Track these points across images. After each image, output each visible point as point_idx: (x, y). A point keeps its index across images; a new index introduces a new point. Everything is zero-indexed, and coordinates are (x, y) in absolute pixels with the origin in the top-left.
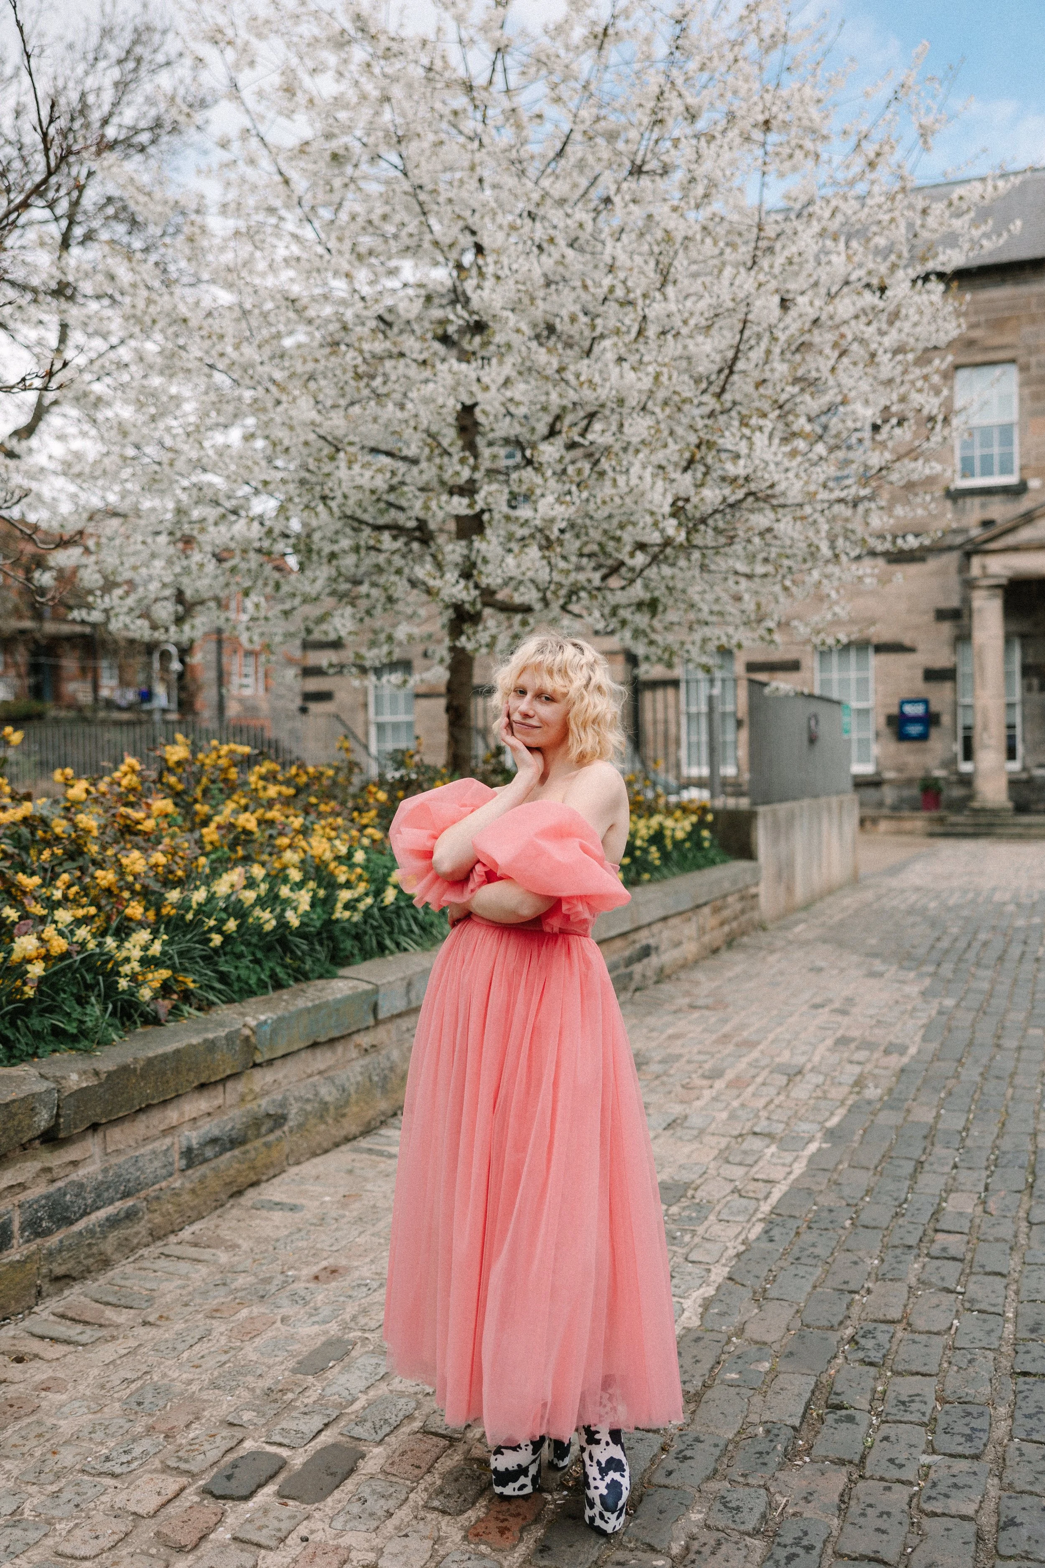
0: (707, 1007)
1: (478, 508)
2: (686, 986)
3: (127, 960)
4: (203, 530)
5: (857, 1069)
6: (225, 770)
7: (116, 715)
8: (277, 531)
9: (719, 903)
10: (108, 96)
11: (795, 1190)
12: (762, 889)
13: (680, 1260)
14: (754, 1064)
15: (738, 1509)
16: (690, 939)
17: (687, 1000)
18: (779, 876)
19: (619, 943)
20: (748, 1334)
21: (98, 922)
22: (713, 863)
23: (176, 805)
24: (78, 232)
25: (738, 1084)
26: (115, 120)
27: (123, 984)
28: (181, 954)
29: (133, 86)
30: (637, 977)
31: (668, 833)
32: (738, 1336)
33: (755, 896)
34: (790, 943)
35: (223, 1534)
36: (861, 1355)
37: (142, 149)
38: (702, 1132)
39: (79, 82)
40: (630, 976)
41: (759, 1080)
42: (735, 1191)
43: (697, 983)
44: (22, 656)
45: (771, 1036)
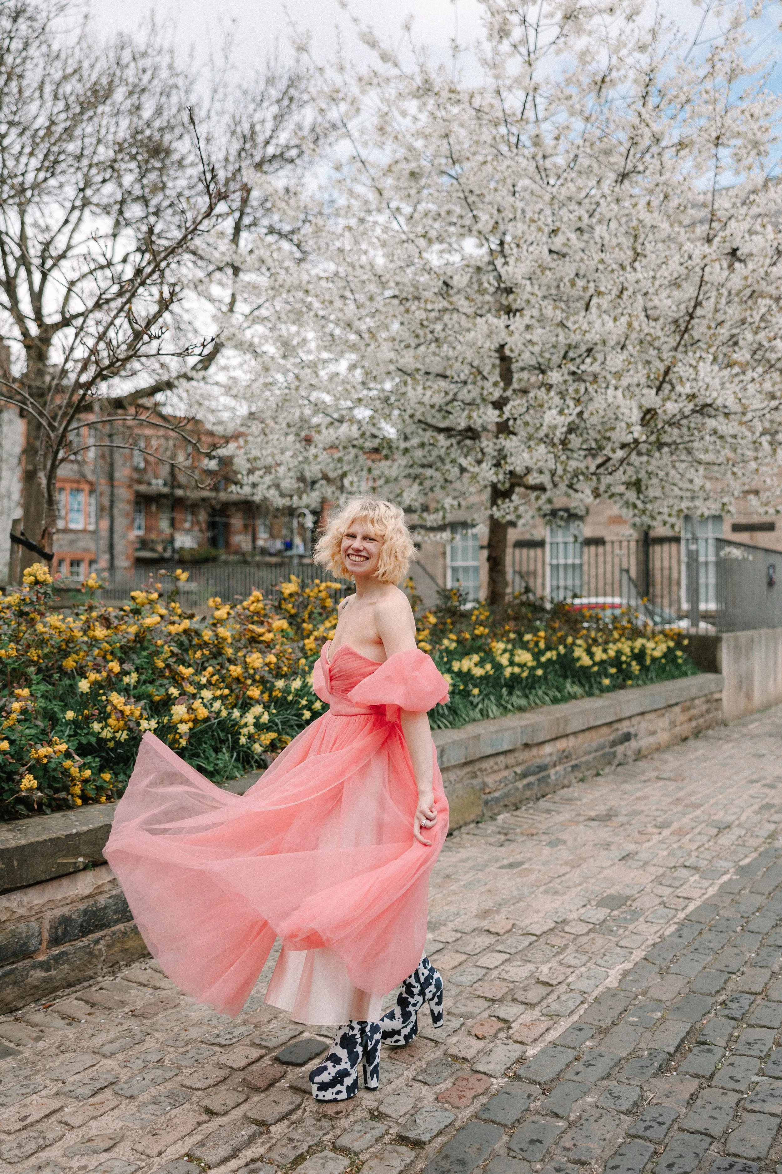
0: (669, 779)
1: (505, 417)
2: (658, 763)
3: (246, 725)
4: (319, 432)
5: (772, 827)
6: (324, 600)
7: (268, 559)
8: (368, 434)
9: (688, 704)
10: (269, 125)
11: (705, 905)
12: (724, 695)
13: (613, 945)
14: (696, 820)
15: (619, 1097)
16: (663, 730)
17: (656, 774)
18: (739, 686)
19: (605, 730)
20: (649, 994)
21: (231, 699)
22: (685, 674)
23: (290, 624)
24: (247, 221)
25: (680, 833)
26: (274, 141)
27: (243, 740)
28: (283, 723)
29: (287, 117)
30: (620, 756)
31: (649, 652)
32: (643, 995)
33: (719, 700)
34: (744, 735)
35: (284, 1084)
36: (727, 1012)
37: (292, 161)
38: (646, 863)
39: (251, 116)
40: (614, 754)
41: (696, 831)
42: (663, 904)
43: (666, 762)
44: (203, 516)
45: (712, 801)
